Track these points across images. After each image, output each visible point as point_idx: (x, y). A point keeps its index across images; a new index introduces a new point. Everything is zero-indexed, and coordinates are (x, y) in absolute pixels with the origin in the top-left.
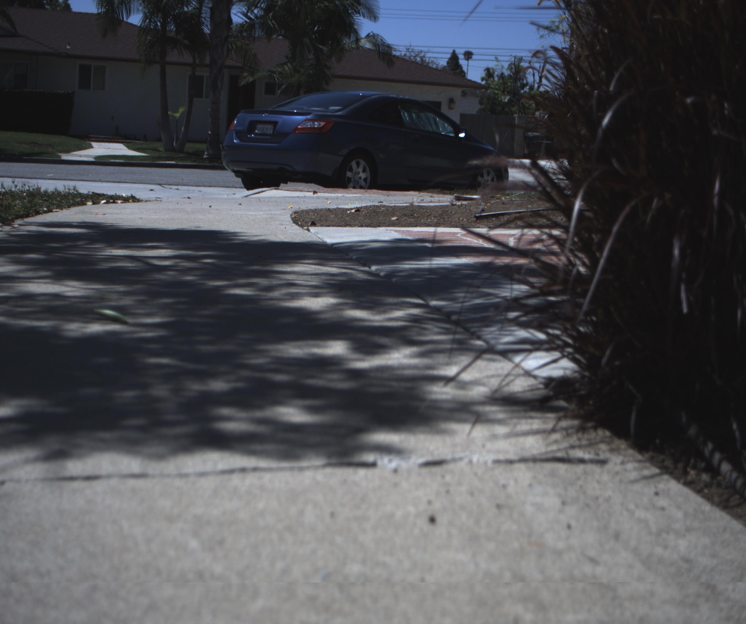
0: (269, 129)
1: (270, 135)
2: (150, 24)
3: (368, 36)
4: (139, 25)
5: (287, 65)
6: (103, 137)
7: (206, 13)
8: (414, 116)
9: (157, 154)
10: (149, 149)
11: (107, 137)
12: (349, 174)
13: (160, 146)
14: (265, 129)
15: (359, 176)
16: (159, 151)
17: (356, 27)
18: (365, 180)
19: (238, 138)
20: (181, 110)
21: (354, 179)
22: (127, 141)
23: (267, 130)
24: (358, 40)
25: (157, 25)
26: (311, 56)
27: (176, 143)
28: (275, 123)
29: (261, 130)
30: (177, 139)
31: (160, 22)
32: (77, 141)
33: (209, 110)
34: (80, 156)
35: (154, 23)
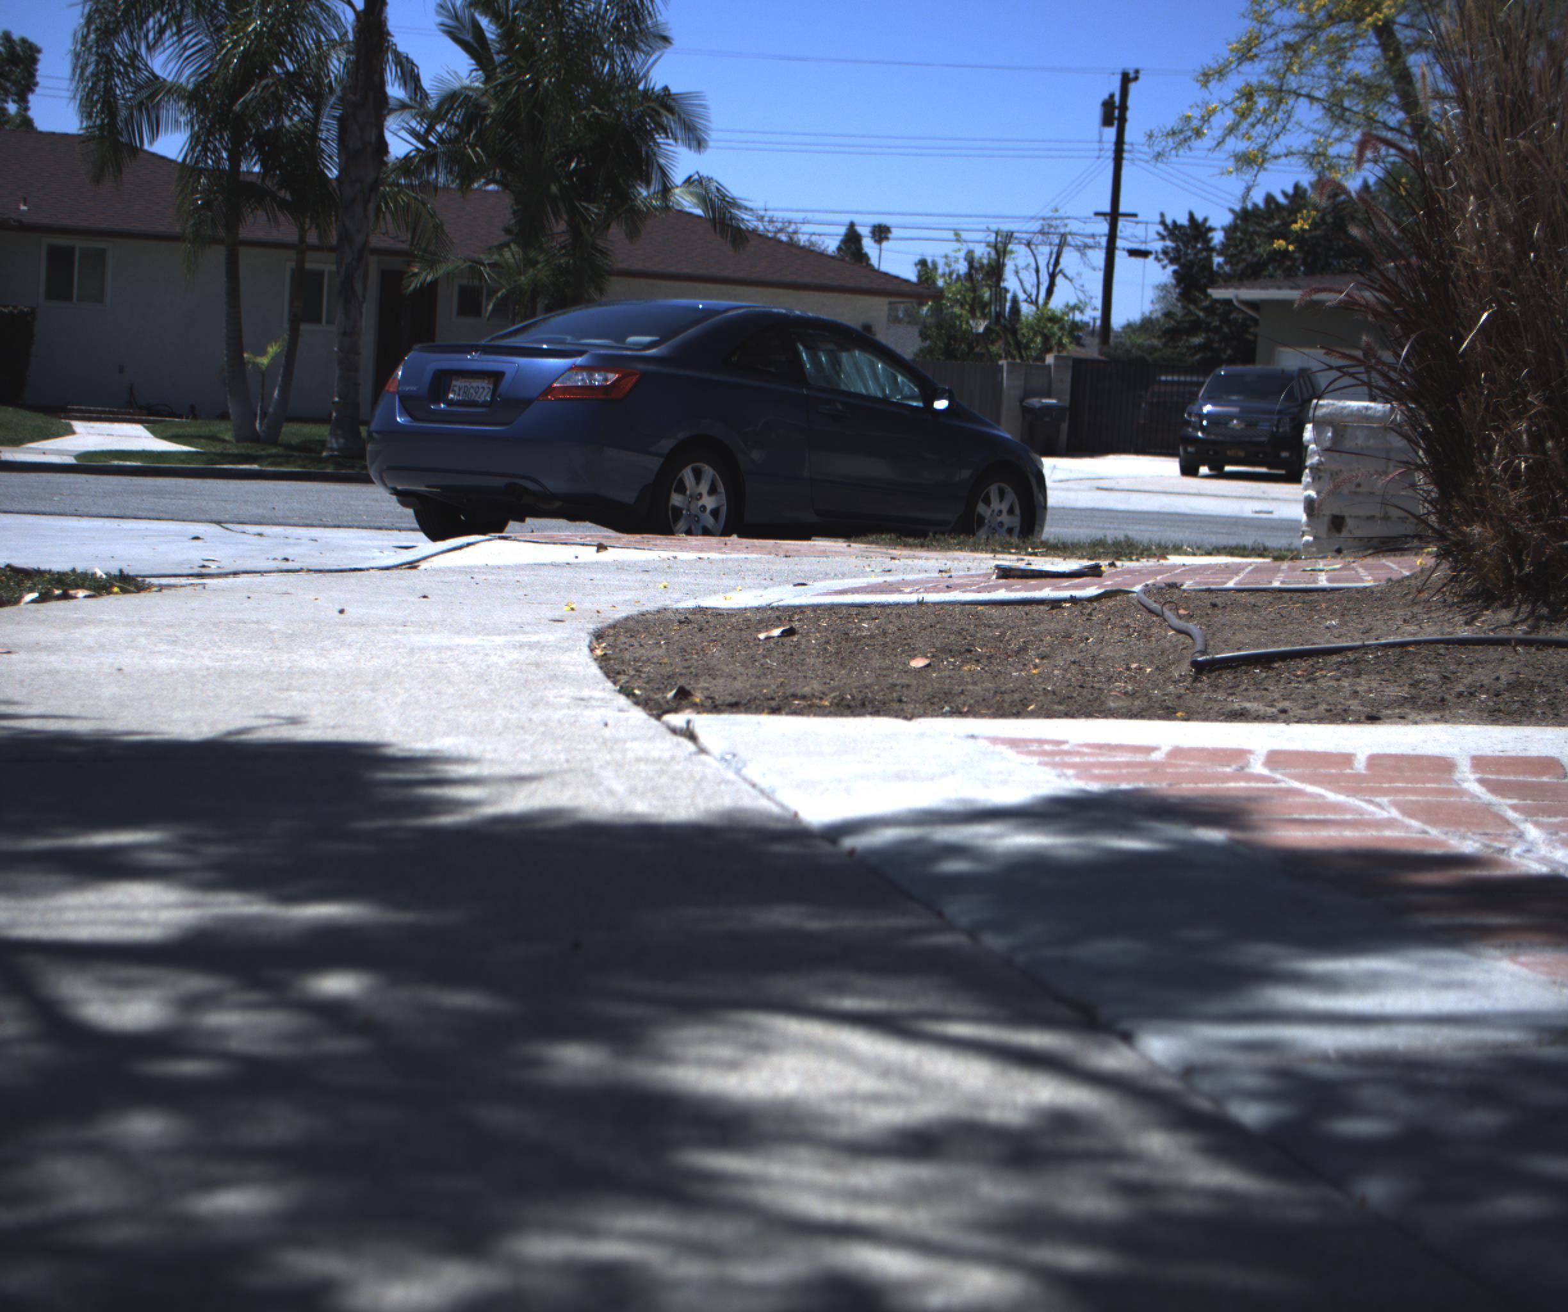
0: (482, 391)
1: (484, 404)
2: (206, 155)
3: (688, 181)
4: (180, 159)
5: (510, 249)
6: (100, 409)
7: (328, 130)
8: (823, 359)
9: (218, 448)
10: (200, 437)
11: (107, 409)
12: (676, 500)
13: (225, 430)
14: (472, 391)
15: (700, 503)
16: (224, 441)
17: (662, 161)
18: (715, 513)
19: (407, 410)
20: (272, 350)
21: (688, 510)
22: (152, 418)
23: (476, 393)
24: (666, 190)
25: (221, 158)
26: (562, 226)
27: (261, 424)
28: (496, 376)
29: (462, 392)
30: (264, 414)
31: (226, 149)
32: (39, 419)
33: (336, 349)
34: (44, 453)
35: (213, 153)
